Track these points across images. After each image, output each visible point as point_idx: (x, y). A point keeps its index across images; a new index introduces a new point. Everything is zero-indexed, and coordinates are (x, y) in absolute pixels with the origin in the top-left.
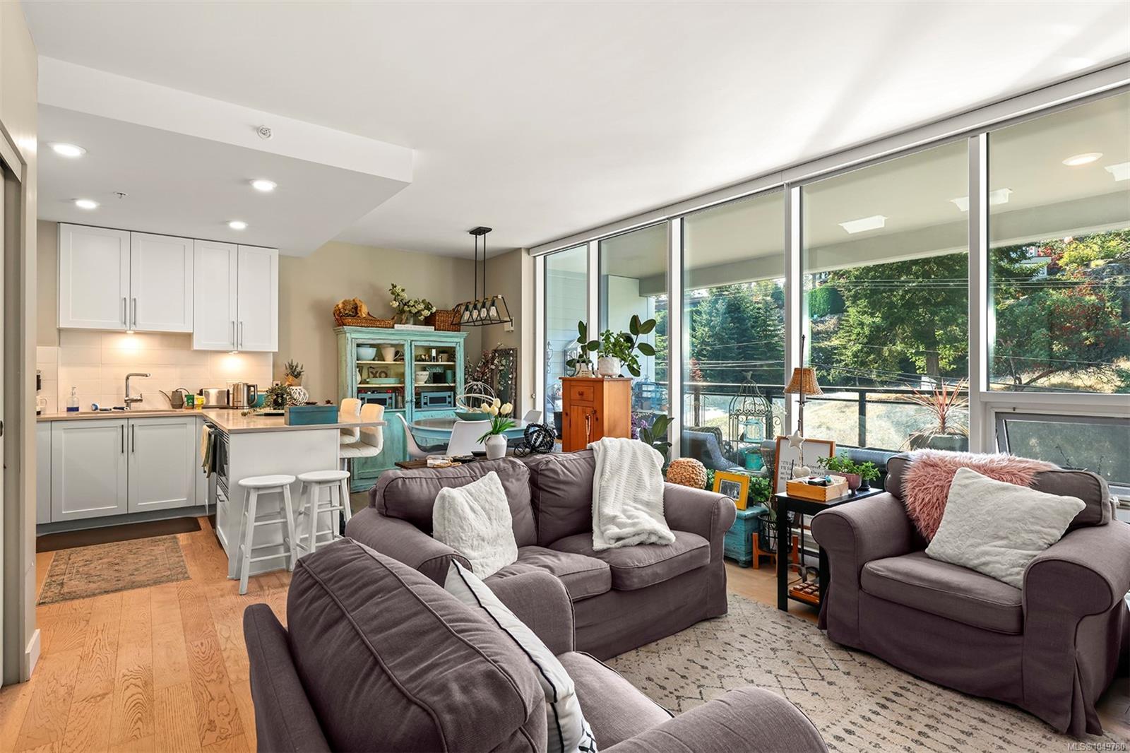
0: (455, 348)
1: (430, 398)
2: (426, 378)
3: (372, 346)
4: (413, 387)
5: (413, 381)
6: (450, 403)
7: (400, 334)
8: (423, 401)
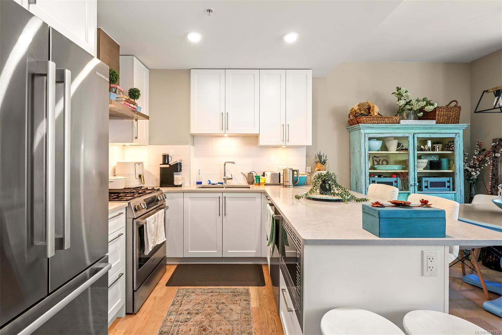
0: (454, 138)
1: (430, 182)
2: (425, 165)
3: (378, 139)
4: (416, 174)
5: (416, 168)
6: (449, 187)
7: (405, 128)
8: (424, 184)
